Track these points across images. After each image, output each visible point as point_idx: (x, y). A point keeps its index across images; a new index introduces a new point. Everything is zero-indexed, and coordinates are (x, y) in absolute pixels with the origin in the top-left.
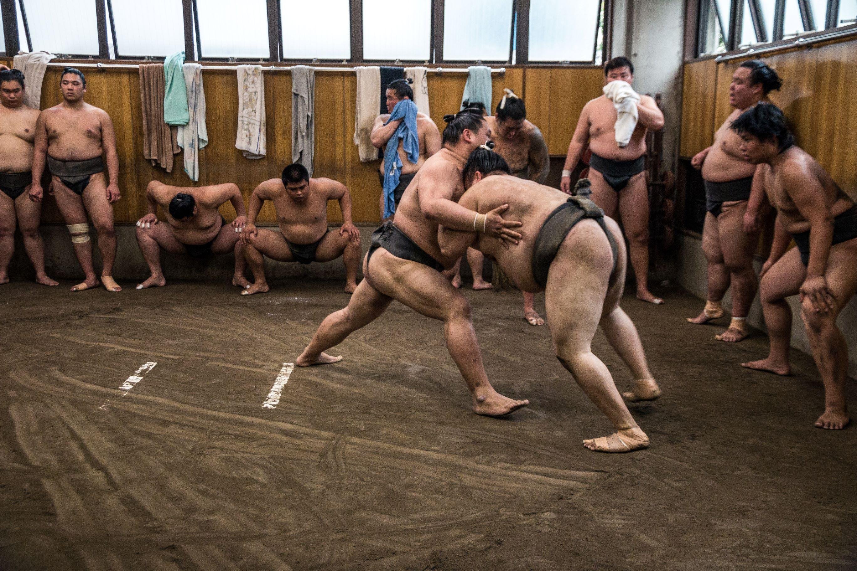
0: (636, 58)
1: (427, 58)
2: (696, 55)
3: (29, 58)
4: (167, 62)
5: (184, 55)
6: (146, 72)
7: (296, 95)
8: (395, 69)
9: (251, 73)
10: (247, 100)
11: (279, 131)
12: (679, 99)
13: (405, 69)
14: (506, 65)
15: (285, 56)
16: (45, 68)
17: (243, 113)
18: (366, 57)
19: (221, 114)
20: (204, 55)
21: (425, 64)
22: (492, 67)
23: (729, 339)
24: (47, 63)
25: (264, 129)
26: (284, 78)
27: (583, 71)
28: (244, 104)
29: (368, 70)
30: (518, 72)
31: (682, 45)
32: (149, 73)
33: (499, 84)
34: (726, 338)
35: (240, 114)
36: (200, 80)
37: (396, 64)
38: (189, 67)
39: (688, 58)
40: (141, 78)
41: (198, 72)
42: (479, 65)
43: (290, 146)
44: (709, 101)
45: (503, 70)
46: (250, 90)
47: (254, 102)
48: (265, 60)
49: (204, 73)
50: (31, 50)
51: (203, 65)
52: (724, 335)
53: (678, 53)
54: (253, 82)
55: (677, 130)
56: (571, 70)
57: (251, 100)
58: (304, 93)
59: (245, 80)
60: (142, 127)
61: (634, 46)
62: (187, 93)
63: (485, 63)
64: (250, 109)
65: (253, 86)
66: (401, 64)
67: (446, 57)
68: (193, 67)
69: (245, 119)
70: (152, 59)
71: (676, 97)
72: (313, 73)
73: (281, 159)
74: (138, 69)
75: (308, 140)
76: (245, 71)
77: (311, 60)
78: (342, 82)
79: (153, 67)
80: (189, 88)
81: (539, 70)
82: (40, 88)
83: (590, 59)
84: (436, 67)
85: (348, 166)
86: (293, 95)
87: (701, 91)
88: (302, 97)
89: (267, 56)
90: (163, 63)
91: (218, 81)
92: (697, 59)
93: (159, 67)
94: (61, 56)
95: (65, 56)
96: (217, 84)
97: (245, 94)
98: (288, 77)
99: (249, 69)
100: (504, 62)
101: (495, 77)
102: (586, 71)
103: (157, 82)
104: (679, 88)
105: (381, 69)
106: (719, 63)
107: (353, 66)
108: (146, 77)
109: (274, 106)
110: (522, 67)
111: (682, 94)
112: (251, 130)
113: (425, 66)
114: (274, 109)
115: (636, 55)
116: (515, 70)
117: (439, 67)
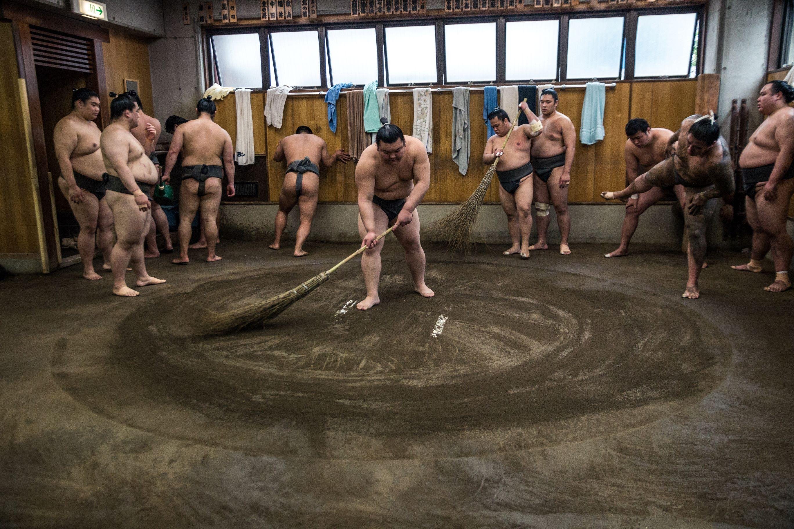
0: (725, 71)
1: (554, 77)
2: (779, 66)
3: (276, 90)
4: (365, 88)
5: (377, 83)
6: (351, 97)
7: (456, 109)
8: (530, 87)
9: (423, 94)
10: (420, 114)
11: (442, 135)
13: (537, 87)
14: (616, 80)
15: (448, 81)
16: (286, 97)
17: (417, 122)
18: (508, 78)
19: (402, 124)
20: (391, 82)
21: (553, 82)
22: (606, 83)
23: (776, 290)
24: (287, 93)
25: (431, 134)
26: (447, 97)
27: (679, 83)
28: (418, 117)
29: (509, 88)
30: (626, 86)
31: (766, 58)
32: (353, 98)
33: (611, 95)
34: (773, 289)
35: (415, 124)
36: (387, 100)
37: (530, 83)
38: (380, 92)
39: (772, 68)
40: (348, 100)
41: (387, 94)
42: (595, 81)
43: (451, 146)
45: (614, 84)
46: (422, 106)
47: (425, 115)
48: (433, 84)
49: (391, 94)
50: (277, 85)
51: (390, 89)
52: (772, 286)
53: (763, 65)
54: (425, 100)
56: (669, 83)
57: (423, 114)
58: (462, 107)
59: (419, 99)
60: (347, 134)
61: (723, 61)
62: (379, 110)
63: (600, 80)
64: (422, 120)
65: (424, 103)
66: (534, 83)
67: (569, 77)
68: (384, 91)
69: (418, 127)
70: (356, 87)
72: (468, 92)
73: (444, 155)
74: (345, 94)
75: (465, 142)
76: (419, 93)
77: (467, 83)
79: (356, 92)
80: (381, 106)
81: (643, 83)
82: (283, 111)
83: (685, 73)
84: (561, 84)
86: (453, 109)
88: (460, 110)
89: (435, 81)
90: (363, 89)
91: (400, 100)
92: (779, 69)
93: (360, 92)
94: (296, 88)
95: (299, 88)
96: (399, 103)
97: (419, 109)
98: (450, 96)
99: (422, 91)
100: (615, 79)
101: (609, 90)
102: (681, 83)
103: (358, 103)
105: (519, 87)
107: (498, 86)
108: (351, 101)
109: (440, 117)
110: (630, 82)
112: (423, 135)
113: (552, 84)
114: (439, 120)
115: (725, 68)
116: (624, 84)
117: (564, 84)
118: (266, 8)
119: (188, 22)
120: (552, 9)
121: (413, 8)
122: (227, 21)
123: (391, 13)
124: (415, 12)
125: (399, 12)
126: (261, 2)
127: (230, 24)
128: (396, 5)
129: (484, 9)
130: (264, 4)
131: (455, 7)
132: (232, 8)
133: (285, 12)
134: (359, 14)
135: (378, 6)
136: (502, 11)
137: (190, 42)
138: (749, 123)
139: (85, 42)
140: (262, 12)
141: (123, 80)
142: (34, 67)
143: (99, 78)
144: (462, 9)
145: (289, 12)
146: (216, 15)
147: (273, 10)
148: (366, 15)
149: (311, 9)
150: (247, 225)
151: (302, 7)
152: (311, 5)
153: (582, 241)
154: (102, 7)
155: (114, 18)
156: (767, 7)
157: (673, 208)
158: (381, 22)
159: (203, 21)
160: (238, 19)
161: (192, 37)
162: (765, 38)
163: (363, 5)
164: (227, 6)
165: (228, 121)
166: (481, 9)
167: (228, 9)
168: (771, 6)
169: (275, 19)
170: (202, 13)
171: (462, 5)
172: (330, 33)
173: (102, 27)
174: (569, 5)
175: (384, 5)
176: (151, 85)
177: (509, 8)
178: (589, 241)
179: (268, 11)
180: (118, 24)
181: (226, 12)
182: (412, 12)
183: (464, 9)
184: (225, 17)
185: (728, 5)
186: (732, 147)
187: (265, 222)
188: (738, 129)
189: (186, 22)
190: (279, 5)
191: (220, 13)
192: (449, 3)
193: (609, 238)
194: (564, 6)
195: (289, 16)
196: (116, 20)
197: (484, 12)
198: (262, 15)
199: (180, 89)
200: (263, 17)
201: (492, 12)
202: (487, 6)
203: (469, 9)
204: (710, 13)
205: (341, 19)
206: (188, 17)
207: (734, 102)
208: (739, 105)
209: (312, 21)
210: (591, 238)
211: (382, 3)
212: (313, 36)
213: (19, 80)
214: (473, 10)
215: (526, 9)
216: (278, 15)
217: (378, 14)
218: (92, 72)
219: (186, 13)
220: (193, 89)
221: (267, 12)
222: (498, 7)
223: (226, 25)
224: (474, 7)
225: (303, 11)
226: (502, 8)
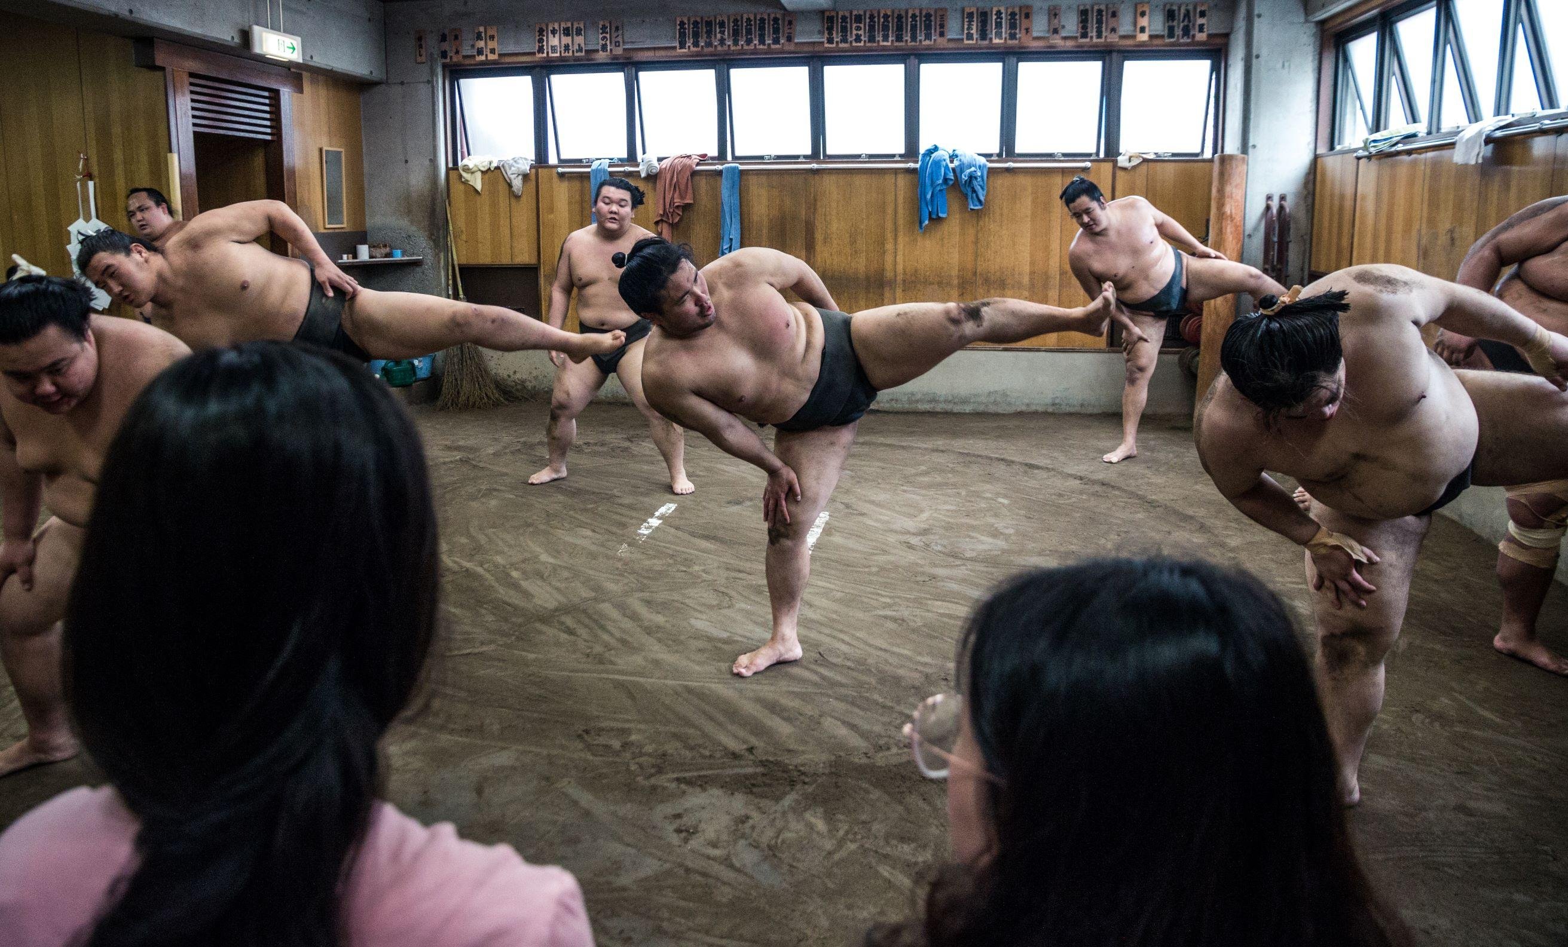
0: (1254, 152)
1: (996, 151)
2: (1332, 148)
12: (1310, 200)
14: (1092, 158)
15: (829, 152)
20: (738, 153)
21: (994, 158)
22: (1075, 161)
26: (827, 177)
27: (1188, 165)
30: (1107, 167)
31: (1314, 134)
39: (1322, 150)
44: (1348, 203)
45: (1088, 164)
48: (806, 157)
51: (737, 164)
53: (1309, 144)
55: (1307, 237)
56: (1173, 165)
61: (1252, 135)
63: (1066, 156)
67: (1018, 149)
71: (1306, 197)
77: (858, 156)
78: (893, 181)
83: (1198, 150)
84: (1006, 162)
85: (900, 278)
87: (1337, 192)
89: (809, 152)
91: (753, 182)
92: (1332, 152)
96: (751, 187)
100: (1090, 155)
102: (1191, 164)
104: (1311, 186)
106: (1359, 158)
107: (907, 162)
109: (815, 209)
110: (1113, 161)
111: (1314, 194)
114: (814, 214)
115: (1254, 146)
116: (1103, 164)
117: (1010, 161)
118: (545, 38)
119: (423, 59)
120: (992, 46)
121: (774, 38)
122: (483, 58)
123: (739, 47)
124: (778, 46)
125: (752, 47)
126: (537, 29)
127: (486, 62)
128: (746, 35)
129: (885, 44)
130: (541, 31)
131: (839, 40)
132: (492, 37)
133: (573, 44)
134: (689, 47)
135: (719, 36)
136: (914, 49)
137: (423, 90)
138: (1292, 231)
139: (266, 94)
140: (537, 44)
141: (321, 150)
142: (191, 136)
143: (285, 148)
144: (851, 42)
145: (579, 45)
146: (467, 50)
147: (554, 41)
148: (699, 49)
149: (614, 40)
150: (505, 376)
151: (601, 36)
152: (614, 35)
153: (1040, 409)
154: (296, 41)
155: (312, 57)
156: (1311, 58)
157: (1180, 359)
158: (724, 60)
159: (446, 58)
160: (500, 55)
161: (428, 82)
162: (1310, 104)
163: (696, 35)
164: (483, 35)
165: (479, 211)
166: (882, 43)
167: (486, 39)
168: (1317, 57)
169: (558, 55)
170: (445, 46)
171: (851, 37)
172: (642, 75)
173: (292, 70)
174: (1017, 42)
175: (729, 33)
176: (362, 156)
177: (924, 43)
178: (1050, 410)
179: (547, 42)
180: (318, 65)
181: (481, 44)
182: (773, 47)
183: (854, 44)
184: (480, 52)
185: (1255, 52)
186: (1267, 266)
187: (535, 373)
188: (1276, 239)
189: (419, 59)
190: (564, 33)
191: (473, 46)
192: (830, 33)
193: (1082, 405)
194: (1010, 42)
195: (580, 50)
196: (315, 59)
197: (884, 48)
198: (537, 48)
199: (406, 161)
200: (539, 52)
201: (897, 49)
202: (890, 39)
203: (862, 44)
204: (1230, 62)
205: (661, 55)
206: (423, 52)
207: (1269, 198)
208: (1275, 205)
209: (615, 57)
210: (1054, 404)
211: (726, 33)
212: (617, 80)
213: (169, 155)
214: (868, 45)
215: (951, 45)
216: (563, 48)
217: (719, 48)
218: (275, 138)
219: (421, 46)
220: (427, 163)
221: (545, 43)
222: (907, 41)
223: (482, 63)
224: (870, 41)
225: (601, 42)
226: (913, 44)
